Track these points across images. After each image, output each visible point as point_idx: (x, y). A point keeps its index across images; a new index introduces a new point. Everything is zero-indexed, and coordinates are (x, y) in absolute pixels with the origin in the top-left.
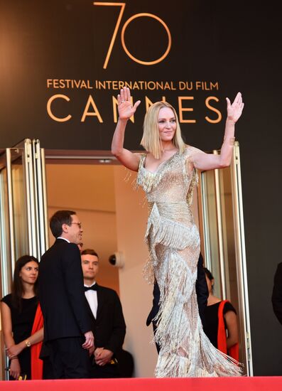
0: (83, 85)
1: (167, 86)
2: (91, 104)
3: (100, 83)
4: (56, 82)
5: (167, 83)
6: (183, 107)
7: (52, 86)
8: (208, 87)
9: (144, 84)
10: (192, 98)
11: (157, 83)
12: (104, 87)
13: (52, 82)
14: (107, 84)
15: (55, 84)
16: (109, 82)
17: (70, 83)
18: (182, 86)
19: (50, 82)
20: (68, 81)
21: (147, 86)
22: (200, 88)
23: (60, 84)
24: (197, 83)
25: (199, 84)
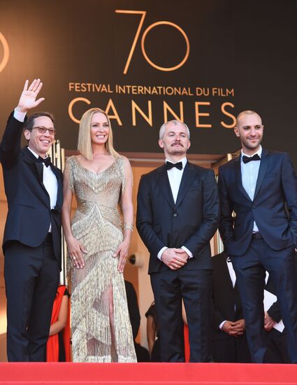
0: (104, 89)
1: (184, 91)
2: (111, 107)
3: (120, 87)
4: (78, 86)
5: (184, 89)
6: (199, 112)
7: (73, 89)
8: (224, 93)
9: (162, 89)
10: (208, 103)
11: (175, 89)
12: (124, 92)
13: (74, 85)
14: (126, 89)
15: (76, 87)
16: (128, 87)
17: (91, 86)
18: (199, 92)
19: (72, 85)
20: (89, 85)
21: (165, 91)
22: (216, 94)
23: (81, 88)
24: (213, 89)
25: (215, 90)
